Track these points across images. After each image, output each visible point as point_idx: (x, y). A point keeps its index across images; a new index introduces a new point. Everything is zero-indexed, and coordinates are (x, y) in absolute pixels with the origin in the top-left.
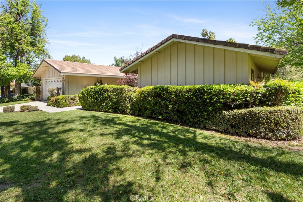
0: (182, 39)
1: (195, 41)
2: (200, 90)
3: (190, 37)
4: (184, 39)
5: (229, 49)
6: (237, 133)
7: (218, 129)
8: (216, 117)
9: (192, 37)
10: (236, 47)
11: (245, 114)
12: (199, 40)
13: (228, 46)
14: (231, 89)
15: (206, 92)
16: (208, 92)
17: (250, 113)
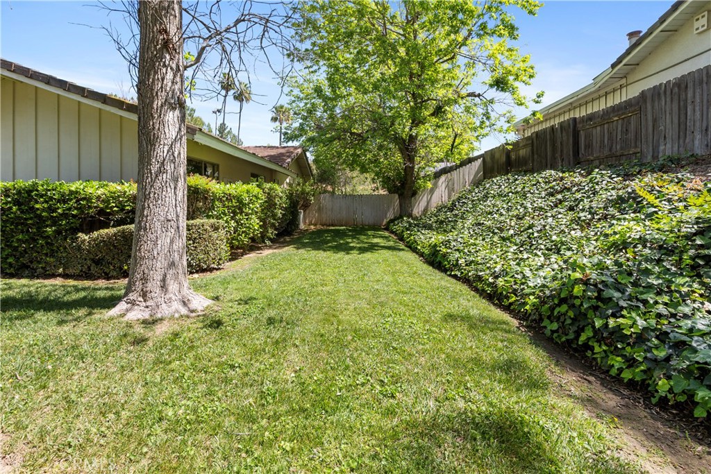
0: (8, 70)
1: (41, 81)
2: (29, 192)
3: (29, 69)
4: (14, 71)
5: (112, 111)
6: (106, 274)
7: (71, 271)
8: (65, 248)
9: (35, 72)
10: (121, 108)
11: (114, 236)
12: (51, 81)
13: (107, 104)
14: (94, 189)
15: (42, 196)
16: (46, 195)
17: (123, 232)
